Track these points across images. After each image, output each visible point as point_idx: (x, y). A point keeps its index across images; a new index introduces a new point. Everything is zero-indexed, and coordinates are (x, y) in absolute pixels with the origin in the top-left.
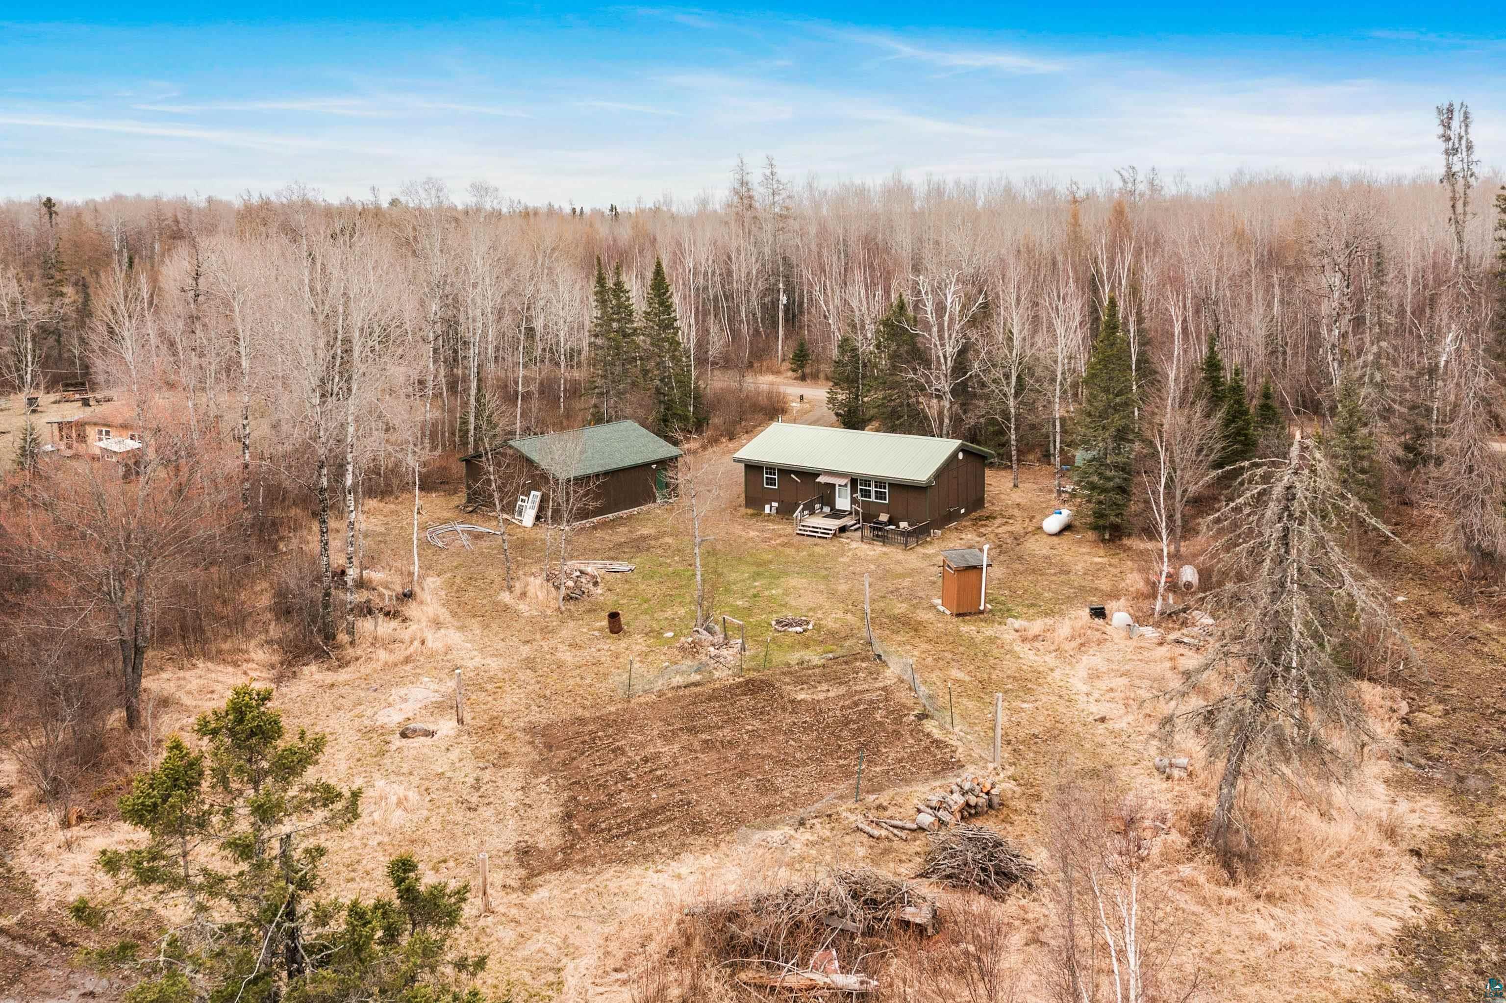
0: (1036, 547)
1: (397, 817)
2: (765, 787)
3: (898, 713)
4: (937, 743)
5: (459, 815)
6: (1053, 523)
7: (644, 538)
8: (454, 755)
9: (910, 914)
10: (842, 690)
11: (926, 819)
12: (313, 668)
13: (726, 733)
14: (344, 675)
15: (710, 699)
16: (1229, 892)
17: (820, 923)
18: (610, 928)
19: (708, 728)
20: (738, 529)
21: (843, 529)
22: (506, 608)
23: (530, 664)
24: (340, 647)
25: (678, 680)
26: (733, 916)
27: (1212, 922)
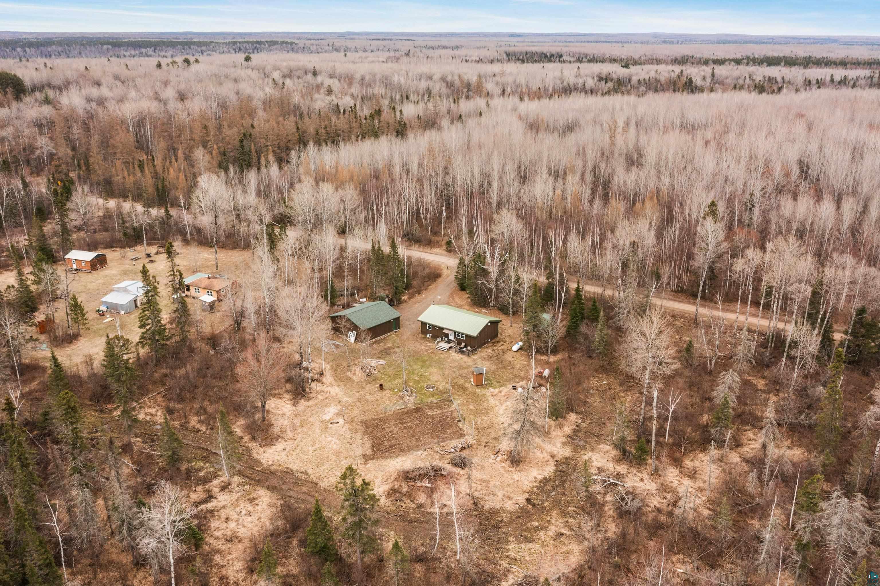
0: (508, 357)
1: (335, 447)
2: (418, 440)
3: (453, 420)
4: (461, 429)
5: (348, 446)
6: (515, 348)
7: (389, 348)
8: (344, 429)
9: (443, 473)
10: (440, 411)
11: (453, 450)
12: (303, 401)
13: (410, 424)
14: (311, 403)
15: (407, 413)
16: (510, 469)
17: (425, 474)
18: (383, 473)
19: (406, 423)
20: (418, 345)
21: (451, 347)
22: (350, 378)
23: (359, 400)
24: (308, 393)
25: (398, 408)
26: (408, 472)
27: (506, 475)
